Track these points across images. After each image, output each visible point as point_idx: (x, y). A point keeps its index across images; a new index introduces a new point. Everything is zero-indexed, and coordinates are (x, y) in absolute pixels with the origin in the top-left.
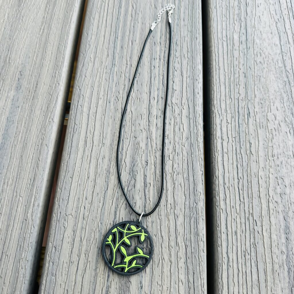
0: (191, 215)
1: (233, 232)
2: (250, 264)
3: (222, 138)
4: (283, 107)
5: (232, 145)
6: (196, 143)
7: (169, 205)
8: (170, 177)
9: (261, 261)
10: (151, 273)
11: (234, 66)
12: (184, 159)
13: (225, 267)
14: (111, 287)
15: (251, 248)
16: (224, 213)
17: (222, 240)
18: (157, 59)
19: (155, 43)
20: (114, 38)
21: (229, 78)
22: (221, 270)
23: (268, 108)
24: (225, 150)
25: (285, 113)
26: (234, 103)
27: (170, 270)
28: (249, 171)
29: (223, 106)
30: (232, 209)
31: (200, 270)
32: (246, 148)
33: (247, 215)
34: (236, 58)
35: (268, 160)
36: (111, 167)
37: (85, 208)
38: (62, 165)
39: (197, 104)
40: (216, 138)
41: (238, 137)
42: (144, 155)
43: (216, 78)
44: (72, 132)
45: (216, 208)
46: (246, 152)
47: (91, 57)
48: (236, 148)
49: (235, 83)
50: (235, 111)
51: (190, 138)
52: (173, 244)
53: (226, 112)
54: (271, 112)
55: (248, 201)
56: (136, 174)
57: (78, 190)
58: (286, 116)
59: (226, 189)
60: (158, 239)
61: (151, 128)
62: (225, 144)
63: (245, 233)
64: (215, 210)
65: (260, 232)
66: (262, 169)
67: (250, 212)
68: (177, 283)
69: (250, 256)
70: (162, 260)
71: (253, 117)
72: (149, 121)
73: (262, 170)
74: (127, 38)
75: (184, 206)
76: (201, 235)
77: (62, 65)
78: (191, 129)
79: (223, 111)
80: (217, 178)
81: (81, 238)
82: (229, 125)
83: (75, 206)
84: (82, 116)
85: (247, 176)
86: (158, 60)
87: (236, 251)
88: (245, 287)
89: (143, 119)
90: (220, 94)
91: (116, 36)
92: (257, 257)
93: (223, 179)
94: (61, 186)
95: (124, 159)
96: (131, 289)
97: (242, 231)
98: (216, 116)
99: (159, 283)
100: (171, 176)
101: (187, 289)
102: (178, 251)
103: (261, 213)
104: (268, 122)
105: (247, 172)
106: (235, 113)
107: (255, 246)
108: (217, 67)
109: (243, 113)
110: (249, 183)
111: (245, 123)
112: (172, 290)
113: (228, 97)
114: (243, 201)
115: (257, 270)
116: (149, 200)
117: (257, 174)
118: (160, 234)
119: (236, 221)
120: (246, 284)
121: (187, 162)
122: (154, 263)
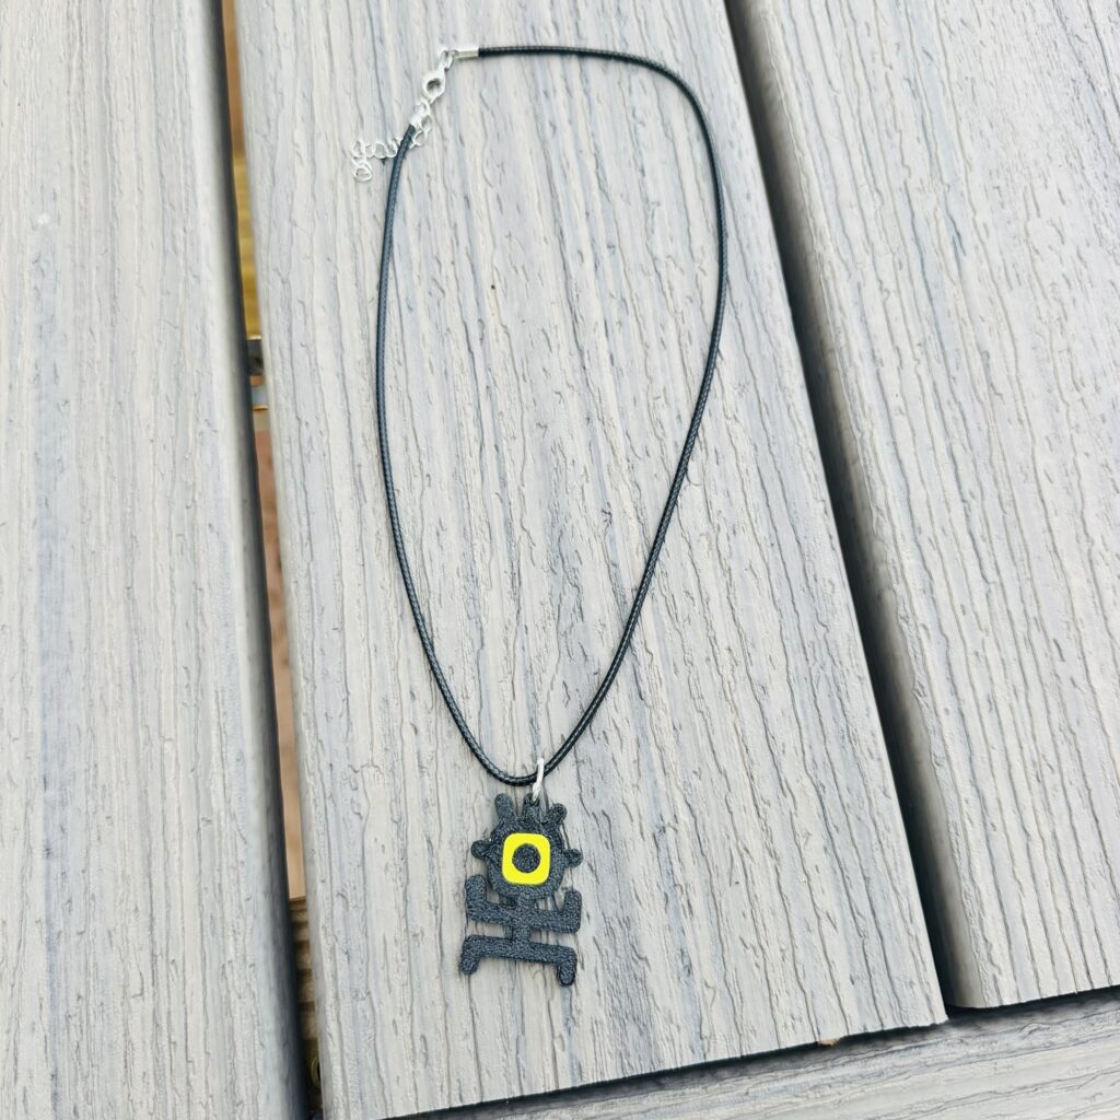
0: (814, 673)
1: (981, 703)
2: (1064, 805)
3: (874, 357)
4: (1084, 185)
5: (919, 377)
6: (777, 397)
7: (726, 652)
8: (705, 551)
9: (1103, 784)
10: (713, 911)
11: (863, 62)
12: (743, 470)
13: (975, 834)
14: (577, 994)
15: (1056, 746)
16: (932, 639)
17: (948, 740)
18: (555, 91)
19: (533, 28)
20: (370, 43)
21: (855, 113)
22: (963, 850)
23: (1025, 201)
24: (895, 402)
25: (1095, 207)
26: (895, 207)
27: (779, 886)
28: (997, 462)
29: (855, 229)
30: (962, 618)
31: (886, 862)
32: (971, 376)
33: (1021, 629)
34: (867, 25)
35: (1061, 403)
36: (477, 559)
37: (416, 731)
38: (289, 590)
39: (754, 242)
40: (850, 361)
41: (934, 341)
42: (588, 488)
43: (804, 123)
44: (297, 456)
45: (900, 627)
46: (975, 391)
47: (297, 140)
48: (934, 384)
49: (883, 128)
50: (903, 239)
51: (752, 382)
52: (767, 789)
53: (869, 249)
54: (1039, 215)
55: (1015, 575)
56: (577, 564)
57: (374, 669)
58: (1102, 218)
59: (927, 547)
60: (708, 784)
61: (594, 377)
62: (890, 376)
63: (1027, 696)
64: (899, 637)
65: (1081, 682)
66: (1046, 443)
67: (1031, 615)
68: (814, 926)
69: (1058, 776)
70: (741, 856)
71: (976, 248)
72: (581, 351)
73: (1047, 447)
74: (418, 31)
75: (780, 644)
76: (863, 735)
77: (191, 199)
78: (751, 348)
79: (859, 249)
80: (885, 513)
81: (429, 841)
82: (893, 300)
83: (377, 728)
84: (317, 386)
85: (996, 481)
86: (561, 96)
87: (1006, 767)
88: (1059, 887)
89: (554, 349)
90: (831, 181)
91: (376, 33)
92: (1084, 775)
93: (907, 515)
94: (308, 670)
95: (518, 517)
96: (652, 983)
97: (1012, 692)
98: (837, 275)
99: (747, 941)
100: (710, 545)
101: (855, 941)
102: (793, 811)
103: (1070, 611)
104: (1036, 256)
105: (992, 466)
106: (905, 246)
107: (1070, 736)
108: (799, 76)
109: (936, 242)
110: (1007, 509)
111: (952, 280)
112: (800, 955)
113: (865, 190)
114: (997, 579)
115: (1092, 819)
116: (647, 651)
117: (1031, 466)
118: (712, 765)
119: (983, 660)
120: (1061, 877)
121: (758, 479)
122: (714, 875)
